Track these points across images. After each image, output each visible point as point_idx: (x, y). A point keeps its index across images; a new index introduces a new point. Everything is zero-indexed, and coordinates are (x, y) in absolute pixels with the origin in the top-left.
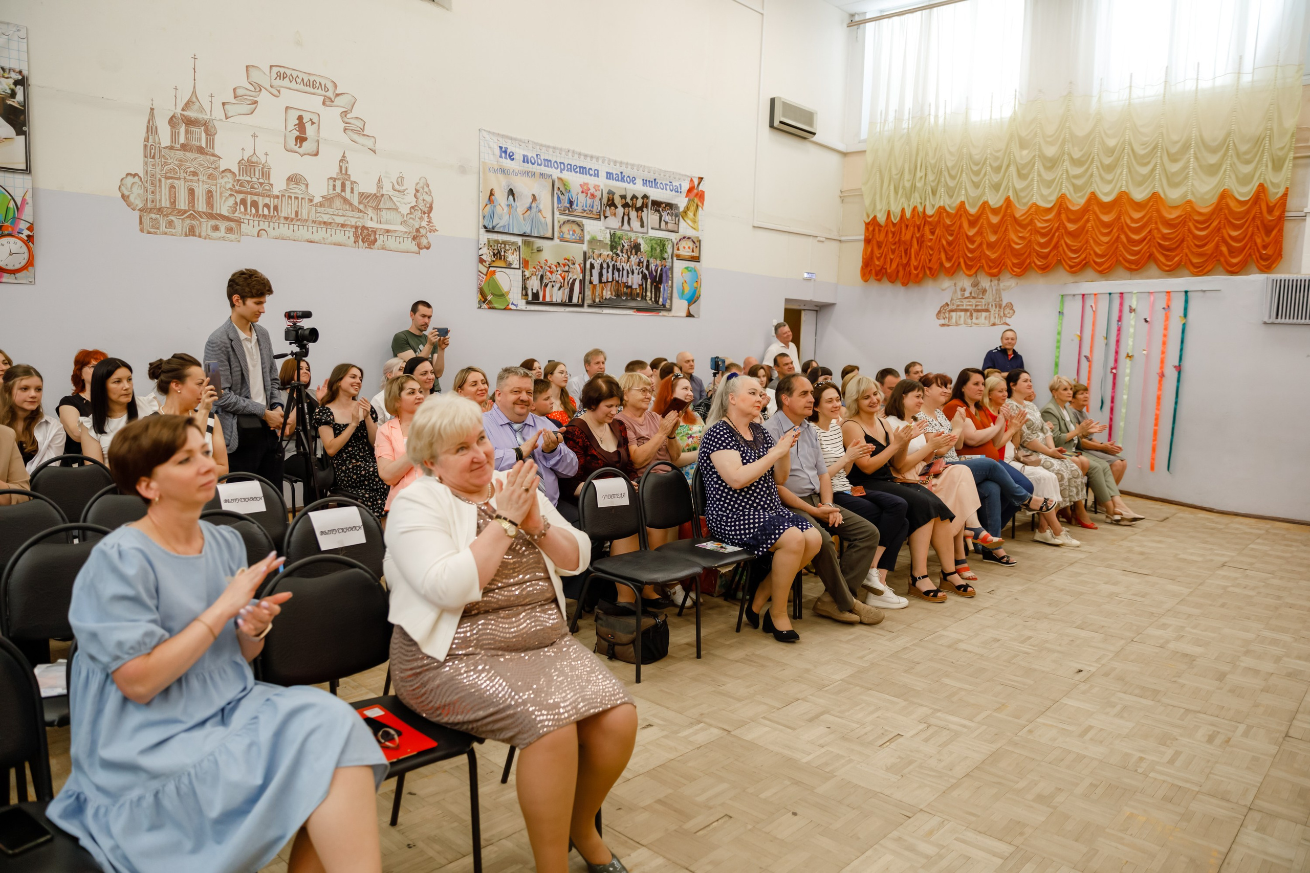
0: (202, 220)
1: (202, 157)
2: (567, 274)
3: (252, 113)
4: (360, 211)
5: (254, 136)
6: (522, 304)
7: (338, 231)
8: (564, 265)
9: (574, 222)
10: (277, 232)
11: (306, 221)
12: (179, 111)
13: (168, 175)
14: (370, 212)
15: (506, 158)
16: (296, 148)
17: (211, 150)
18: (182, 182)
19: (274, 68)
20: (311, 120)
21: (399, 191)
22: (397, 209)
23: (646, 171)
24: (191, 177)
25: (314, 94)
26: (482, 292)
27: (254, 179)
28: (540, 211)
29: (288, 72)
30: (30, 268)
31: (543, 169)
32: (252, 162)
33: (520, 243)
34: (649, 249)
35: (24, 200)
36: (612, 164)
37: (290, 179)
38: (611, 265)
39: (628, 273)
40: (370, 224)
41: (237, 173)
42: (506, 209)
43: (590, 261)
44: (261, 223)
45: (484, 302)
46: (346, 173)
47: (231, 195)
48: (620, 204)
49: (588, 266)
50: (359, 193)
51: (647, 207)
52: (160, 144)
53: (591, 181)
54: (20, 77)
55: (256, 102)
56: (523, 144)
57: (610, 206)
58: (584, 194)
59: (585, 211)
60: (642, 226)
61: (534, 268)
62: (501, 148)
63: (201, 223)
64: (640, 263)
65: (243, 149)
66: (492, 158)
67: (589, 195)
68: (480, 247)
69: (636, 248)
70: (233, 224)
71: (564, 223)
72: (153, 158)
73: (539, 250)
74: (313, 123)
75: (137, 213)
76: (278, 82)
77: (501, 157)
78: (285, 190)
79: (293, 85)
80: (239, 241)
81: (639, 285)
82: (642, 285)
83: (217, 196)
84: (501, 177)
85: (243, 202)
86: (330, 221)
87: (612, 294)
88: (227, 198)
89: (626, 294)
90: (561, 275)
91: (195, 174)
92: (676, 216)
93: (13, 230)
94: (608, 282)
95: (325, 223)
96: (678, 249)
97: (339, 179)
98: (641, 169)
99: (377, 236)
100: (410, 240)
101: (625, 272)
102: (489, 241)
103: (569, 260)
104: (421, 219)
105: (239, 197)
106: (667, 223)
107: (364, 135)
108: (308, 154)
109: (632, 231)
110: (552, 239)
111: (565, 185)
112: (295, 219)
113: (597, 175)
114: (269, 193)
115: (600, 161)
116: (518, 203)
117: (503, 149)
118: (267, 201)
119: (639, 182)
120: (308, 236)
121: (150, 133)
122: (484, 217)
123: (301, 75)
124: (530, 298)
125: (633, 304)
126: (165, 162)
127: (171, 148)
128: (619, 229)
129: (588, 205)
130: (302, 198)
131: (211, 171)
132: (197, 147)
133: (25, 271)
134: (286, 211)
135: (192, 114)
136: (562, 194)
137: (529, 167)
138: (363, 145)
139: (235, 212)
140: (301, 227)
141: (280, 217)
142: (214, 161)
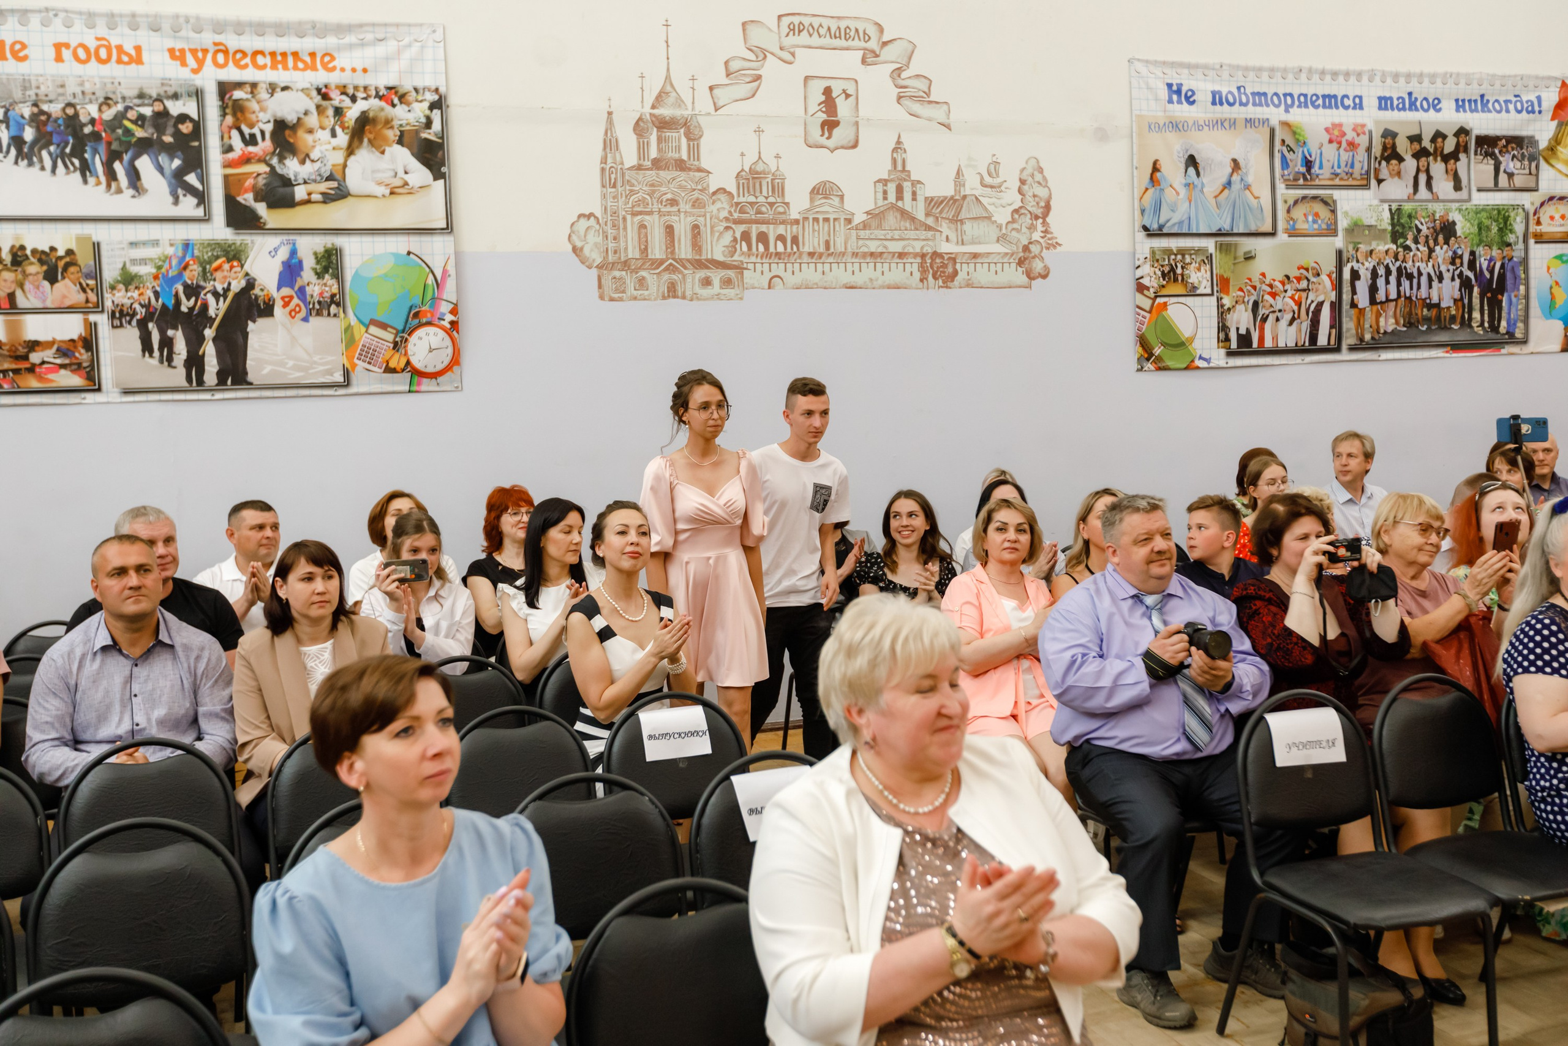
0: (686, 272)
1: (683, 175)
2: (1304, 295)
3: (753, 96)
4: (929, 228)
5: (759, 131)
6: (1218, 357)
7: (893, 266)
8: (1299, 279)
9: (1315, 198)
10: (798, 279)
11: (844, 254)
12: (647, 110)
13: (637, 209)
14: (945, 228)
15: (1179, 102)
16: (823, 141)
17: (696, 163)
18: (656, 216)
19: (784, 19)
20: (844, 91)
21: (992, 187)
22: (989, 218)
23: (1463, 82)
24: (668, 209)
25: (847, 49)
26: (1143, 343)
27: (761, 199)
28: (1248, 187)
29: (806, 21)
30: (455, 368)
31: (1252, 111)
32: (757, 173)
33: (1212, 249)
34: (1475, 230)
35: (445, 272)
36: (1389, 81)
37: (815, 191)
38: (1394, 269)
39: (1430, 279)
40: (945, 248)
41: (734, 192)
42: (1183, 192)
43: (1349, 265)
44: (774, 266)
45: (1148, 359)
46: (904, 170)
47: (727, 228)
48: (1410, 153)
49: (1347, 275)
50: (926, 198)
51: (1466, 150)
52: (622, 163)
53: (1347, 118)
54: (436, 97)
55: (758, 78)
56: (1211, 73)
57: (1388, 160)
58: (1335, 145)
59: (1337, 175)
60: (1458, 187)
61: (1241, 290)
62: (1170, 86)
63: (684, 276)
64: (1455, 259)
65: (742, 155)
66: (1156, 107)
67: (1344, 144)
68: (1137, 264)
69: (1447, 230)
70: (731, 273)
71: (1296, 202)
72: (614, 186)
73: (1249, 257)
74: (848, 96)
75: (594, 272)
76: (793, 40)
77: (1170, 101)
78: (808, 210)
79: (815, 40)
80: (741, 299)
81: (1455, 301)
82: (1462, 299)
83: (706, 232)
84: (1171, 136)
85: (746, 236)
86: (880, 250)
87: (1397, 323)
88: (721, 233)
89: (1427, 320)
90: (1292, 298)
91: (673, 202)
92: (1532, 158)
93: (432, 316)
94: (1388, 300)
95: (872, 254)
96: (1538, 223)
97: (892, 180)
98: (1451, 81)
99: (958, 266)
100: (1014, 265)
101: (1424, 280)
102: (1153, 253)
103: (1307, 270)
104: (1032, 228)
105: (739, 229)
106: (1511, 175)
107: (930, 102)
108: (843, 147)
109: (1436, 199)
110: (1273, 234)
111: (1294, 133)
112: (826, 253)
113: (1359, 105)
114: (783, 217)
115: (1365, 79)
116: (1205, 178)
117: (1175, 88)
118: (781, 230)
119: (1448, 106)
120: (847, 278)
121: (608, 150)
122: (1143, 211)
123: (826, 23)
124: (1234, 345)
125: (1443, 337)
126: (631, 191)
127: (639, 168)
128: (1409, 200)
129: (1343, 164)
130: (835, 219)
131: (696, 195)
132: (676, 160)
133: (449, 373)
134: (811, 241)
135: (665, 112)
136: (1291, 150)
137: (1225, 111)
138: (929, 119)
139: (733, 254)
140: (834, 266)
141: (801, 254)
142: (701, 180)
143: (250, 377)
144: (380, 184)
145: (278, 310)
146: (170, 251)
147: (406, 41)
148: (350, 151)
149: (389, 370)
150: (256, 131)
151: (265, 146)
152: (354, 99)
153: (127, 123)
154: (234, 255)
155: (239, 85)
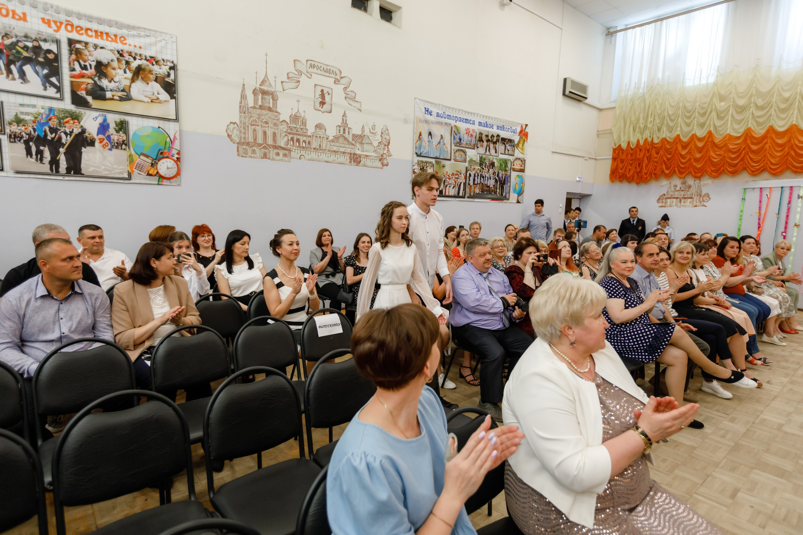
0: (270, 149)
1: (271, 113)
2: (457, 180)
3: (297, 88)
4: (353, 145)
7: (341, 156)
8: (456, 175)
9: (461, 150)
10: (309, 157)
11: (325, 150)
12: (258, 86)
13: (253, 123)
14: (358, 145)
15: (428, 114)
16: (320, 108)
17: (275, 109)
18: (260, 127)
19: (308, 61)
20: (328, 92)
21: (373, 133)
22: (371, 144)
23: (499, 121)
24: (265, 125)
25: (329, 77)
27: (298, 126)
28: (444, 144)
29: (316, 64)
30: (178, 177)
31: (447, 121)
32: (297, 116)
33: (434, 163)
34: (499, 165)
35: (175, 137)
36: (482, 117)
37: (317, 126)
38: (479, 174)
39: (488, 179)
40: (358, 152)
41: (289, 122)
42: (427, 143)
43: (469, 172)
44: (301, 151)
46: (346, 123)
47: (286, 135)
48: (485, 140)
49: (468, 175)
50: (352, 134)
51: (499, 142)
52: (248, 105)
53: (471, 127)
54: (172, 65)
55: (299, 82)
56: (437, 106)
57: (480, 141)
58: (467, 135)
59: (467, 144)
60: (496, 152)
61: (441, 176)
62: (425, 108)
63: (270, 151)
64: (494, 173)
65: (292, 109)
66: (421, 114)
67: (470, 135)
68: (414, 164)
69: (493, 164)
70: (286, 152)
71: (456, 151)
72: (245, 113)
73: (444, 167)
74: (329, 94)
75: (236, 145)
76: (311, 70)
77: (425, 114)
78: (314, 133)
79: (319, 72)
80: (290, 162)
81: (493, 186)
82: (495, 185)
83: (278, 136)
84: (425, 125)
85: (292, 139)
86: (337, 150)
87: (479, 191)
88: (284, 137)
89: (486, 191)
90: (454, 180)
91: (267, 123)
92: (514, 146)
93: (169, 154)
94: (478, 184)
95: (334, 151)
96: (514, 165)
97: (342, 126)
98: (496, 120)
99: (361, 159)
100: (378, 161)
101: (486, 178)
102: (418, 161)
103: (458, 172)
104: (384, 149)
105: (290, 136)
106: (508, 150)
107: (355, 101)
108: (326, 112)
109: (491, 155)
110: (450, 160)
111: (457, 129)
112: (319, 149)
113: (474, 124)
114: (305, 134)
115: (476, 115)
116: (433, 140)
117: (427, 109)
118: (305, 138)
119: (495, 127)
120: (326, 159)
121: (243, 99)
122: (416, 148)
123: (323, 66)
125: (490, 196)
126: (251, 116)
127: (254, 108)
128: (484, 154)
129: (469, 141)
130: (323, 137)
131: (275, 121)
132: (268, 107)
133: (175, 179)
134: (315, 144)
135: (265, 88)
136: (456, 134)
137: (440, 119)
138: (355, 107)
139: (287, 145)
140: (322, 154)
141: (311, 148)
142: (277, 116)
143: (83, 171)
144: (146, 97)
145: (97, 144)
146: (42, 111)
147: (160, 39)
148: (133, 80)
149: (149, 174)
150: (87, 64)
151: (91, 71)
152: (135, 59)
153: (17, 48)
154: (76, 118)
155: (79, 42)
